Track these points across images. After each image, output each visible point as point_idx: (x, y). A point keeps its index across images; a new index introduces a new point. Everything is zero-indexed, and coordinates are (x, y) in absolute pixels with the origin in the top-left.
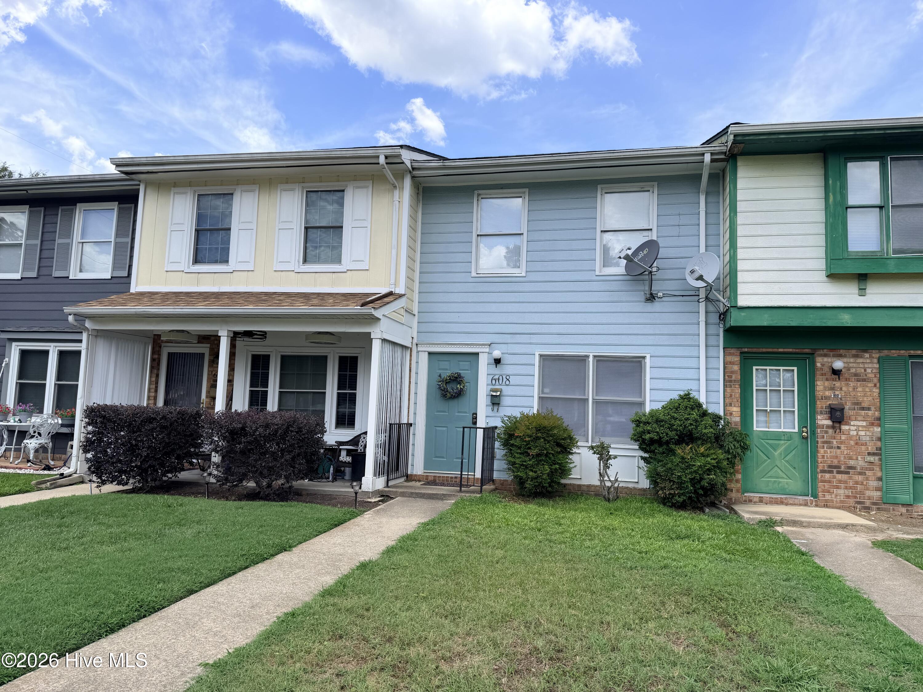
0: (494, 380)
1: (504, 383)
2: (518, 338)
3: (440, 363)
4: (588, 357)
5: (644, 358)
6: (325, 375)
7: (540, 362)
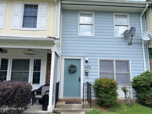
0: (86, 67)
1: (89, 68)
2: (93, 55)
3: (68, 62)
4: (113, 60)
5: (129, 61)
6: (29, 66)
7: (99, 62)
